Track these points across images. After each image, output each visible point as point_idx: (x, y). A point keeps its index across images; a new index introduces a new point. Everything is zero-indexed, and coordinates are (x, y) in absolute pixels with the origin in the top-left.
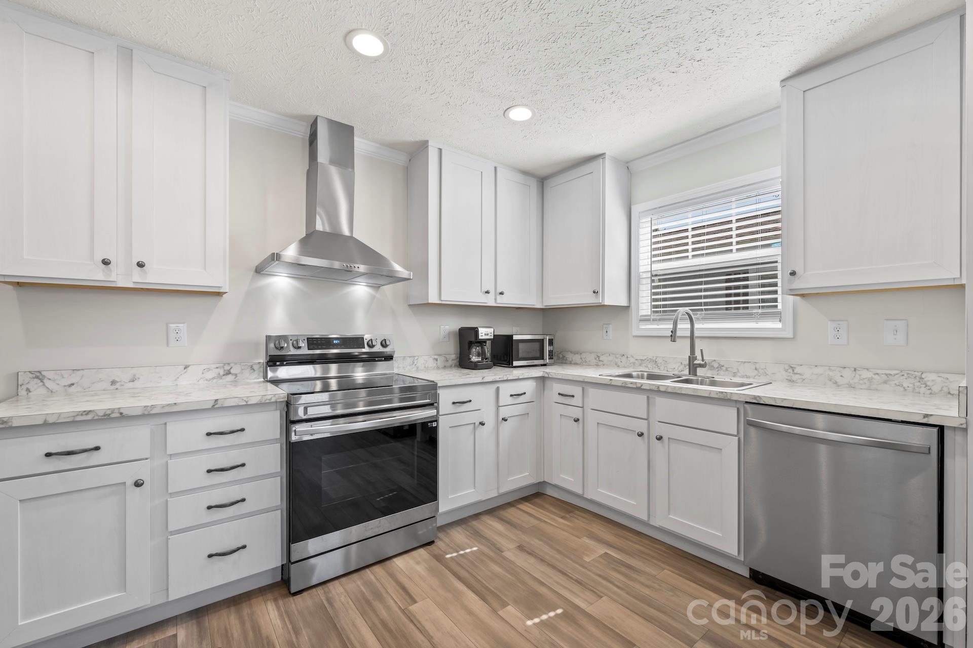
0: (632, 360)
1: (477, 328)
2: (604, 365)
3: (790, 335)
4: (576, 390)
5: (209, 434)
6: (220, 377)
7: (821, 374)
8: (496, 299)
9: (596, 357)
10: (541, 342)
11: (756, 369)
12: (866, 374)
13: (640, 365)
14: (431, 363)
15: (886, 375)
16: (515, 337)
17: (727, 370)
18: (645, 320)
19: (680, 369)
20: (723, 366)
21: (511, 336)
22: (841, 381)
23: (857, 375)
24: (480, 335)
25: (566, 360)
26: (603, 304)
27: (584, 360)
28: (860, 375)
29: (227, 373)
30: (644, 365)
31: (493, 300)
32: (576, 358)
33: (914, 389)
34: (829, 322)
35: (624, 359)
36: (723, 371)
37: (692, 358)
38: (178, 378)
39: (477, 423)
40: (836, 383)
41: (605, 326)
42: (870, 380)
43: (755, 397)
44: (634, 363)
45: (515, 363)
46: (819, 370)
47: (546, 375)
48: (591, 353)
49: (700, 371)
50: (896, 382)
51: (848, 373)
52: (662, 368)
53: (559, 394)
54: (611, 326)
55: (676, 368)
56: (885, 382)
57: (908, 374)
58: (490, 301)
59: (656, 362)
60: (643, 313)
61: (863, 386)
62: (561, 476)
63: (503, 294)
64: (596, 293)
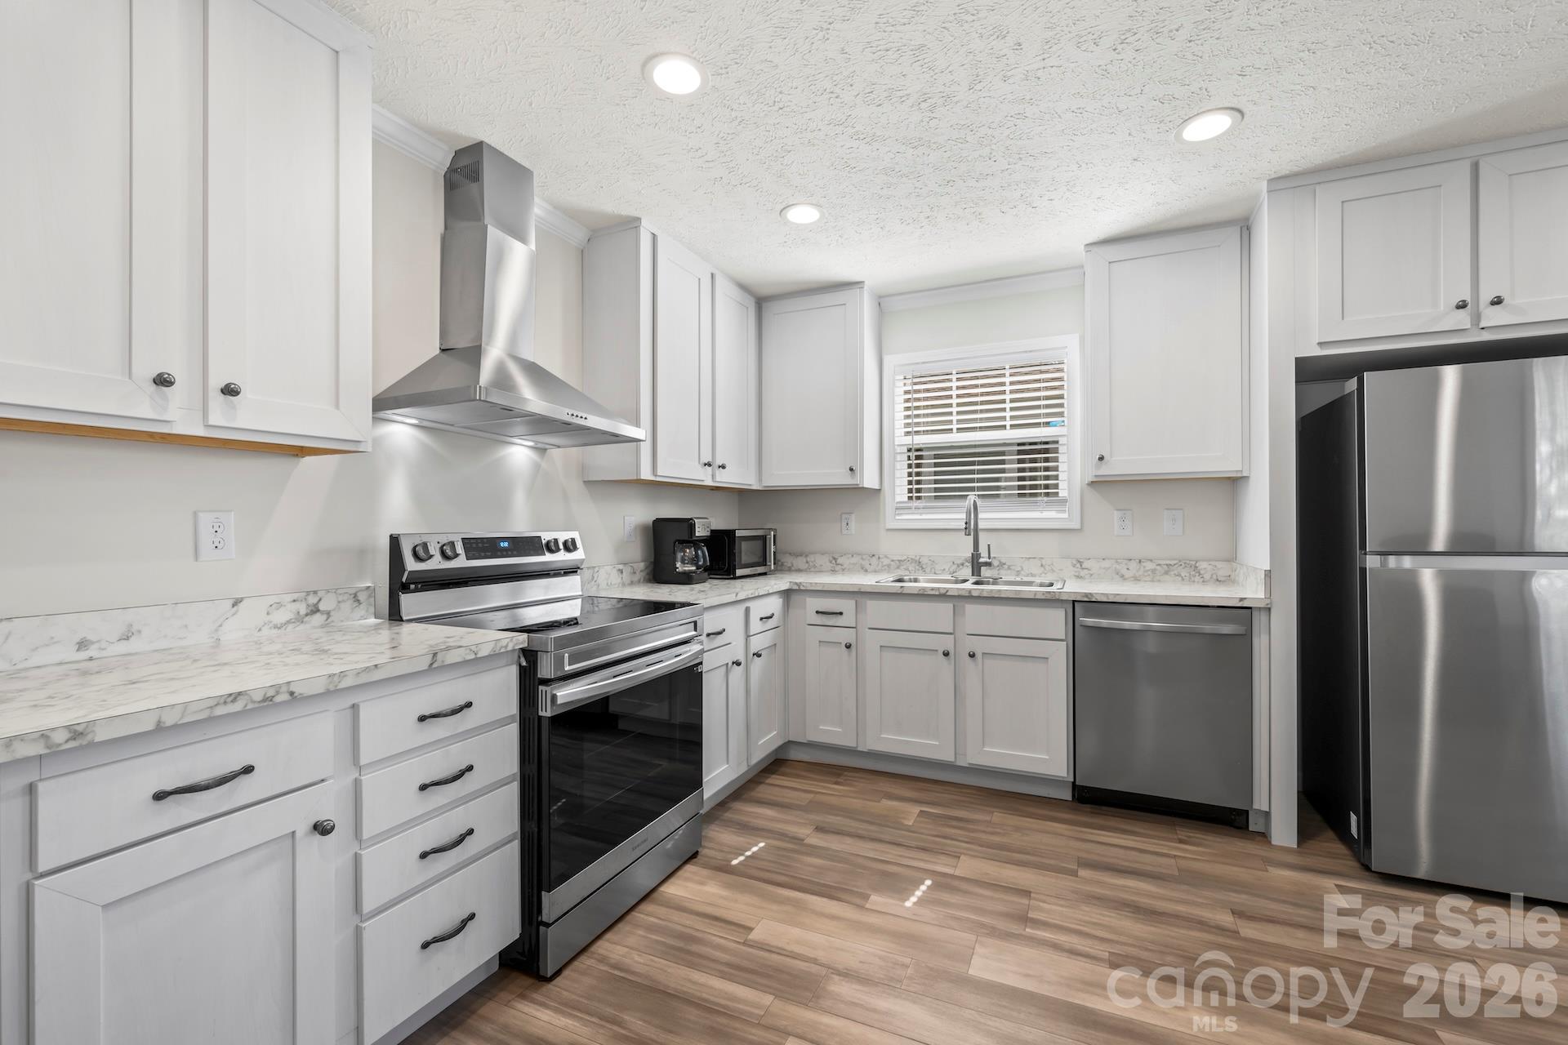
0: (886, 562)
1: (691, 519)
2: (843, 570)
3: (1078, 526)
4: (846, 605)
5: (422, 719)
6: (300, 619)
7: (1109, 568)
8: (713, 476)
9: (831, 559)
10: (764, 539)
11: (1042, 565)
12: (1150, 566)
13: (898, 568)
14: (615, 578)
15: (1167, 565)
16: (738, 533)
17: (1009, 568)
18: (899, 509)
19: (951, 570)
20: (1004, 564)
21: (734, 531)
22: (1128, 574)
23: (1142, 568)
24: (697, 529)
25: (782, 565)
26: (861, 486)
27: (811, 564)
28: (1144, 567)
29: (312, 611)
30: (902, 567)
31: (711, 477)
32: (800, 562)
33: (1190, 578)
34: (1115, 512)
35: (874, 561)
37: (975, 556)
38: (221, 626)
39: (730, 664)
40: (1122, 576)
41: (844, 516)
42: (1154, 571)
43: (1086, 595)
44: (889, 566)
45: (739, 572)
46: (1107, 564)
47: (796, 587)
48: (823, 554)
49: (985, 572)
50: (1176, 572)
51: (1133, 565)
52: (928, 570)
53: (817, 612)
54: (853, 515)
55: (947, 570)
56: (1166, 573)
57: (1185, 563)
58: (705, 478)
59: (920, 562)
60: (898, 499)
61: (1148, 578)
62: (821, 727)
63: (723, 467)
64: (851, 470)
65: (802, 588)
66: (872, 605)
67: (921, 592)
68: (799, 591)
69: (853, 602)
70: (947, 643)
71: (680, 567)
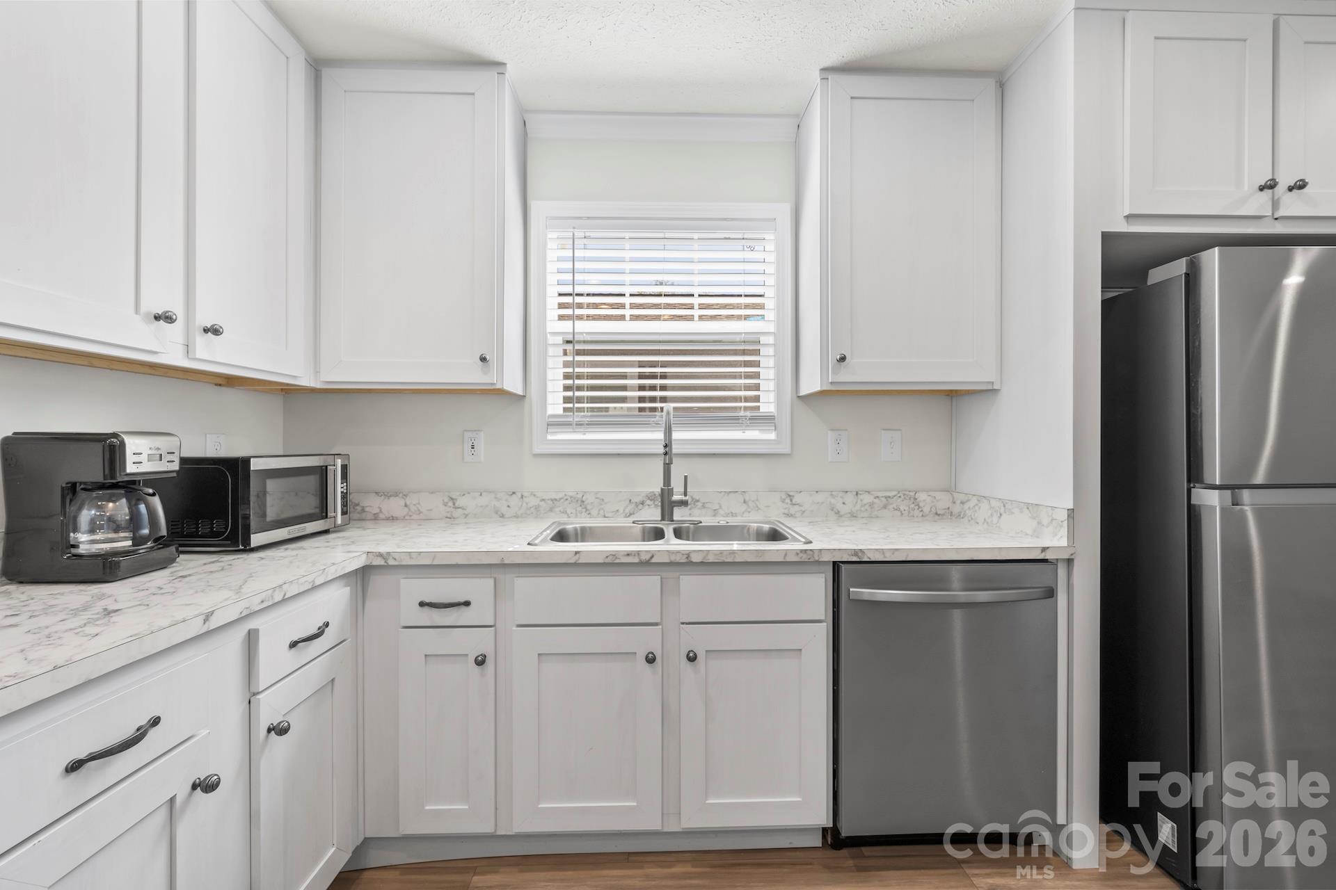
0: (533, 502)
1: (115, 435)
2: (466, 516)
3: (787, 450)
4: (476, 588)
7: (823, 503)
8: (188, 348)
9: (446, 500)
10: (323, 472)
11: (745, 502)
12: (867, 499)
13: (551, 510)
15: (886, 497)
16: (255, 465)
17: (704, 507)
18: (555, 424)
19: (627, 511)
20: (698, 501)
21: (246, 461)
22: (844, 510)
23: (859, 501)
24: (130, 458)
26: (498, 386)
27: (413, 508)
28: (861, 500)
30: (558, 509)
31: (181, 350)
32: (393, 506)
33: (909, 512)
34: (829, 432)
35: (515, 501)
36: (699, 509)
37: (666, 493)
39: (184, 792)
40: (838, 512)
41: (467, 435)
42: (871, 505)
44: (537, 508)
45: (256, 539)
46: (820, 498)
47: (379, 562)
48: (432, 493)
50: (894, 506)
51: (850, 498)
52: (594, 512)
53: (422, 604)
54: (482, 433)
55: (621, 511)
56: (885, 507)
57: (904, 495)
59: (583, 502)
60: (551, 410)
61: (866, 514)
63: (216, 331)
64: (483, 359)
65: (391, 562)
66: (523, 585)
67: (608, 560)
68: (386, 568)
69: (491, 581)
70: (649, 640)
71: (86, 542)
